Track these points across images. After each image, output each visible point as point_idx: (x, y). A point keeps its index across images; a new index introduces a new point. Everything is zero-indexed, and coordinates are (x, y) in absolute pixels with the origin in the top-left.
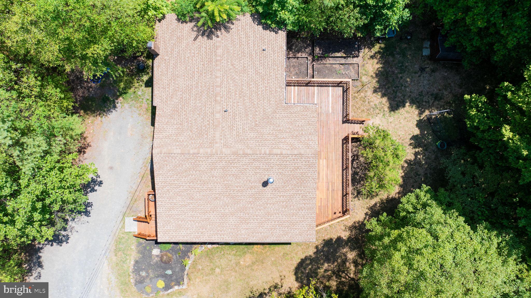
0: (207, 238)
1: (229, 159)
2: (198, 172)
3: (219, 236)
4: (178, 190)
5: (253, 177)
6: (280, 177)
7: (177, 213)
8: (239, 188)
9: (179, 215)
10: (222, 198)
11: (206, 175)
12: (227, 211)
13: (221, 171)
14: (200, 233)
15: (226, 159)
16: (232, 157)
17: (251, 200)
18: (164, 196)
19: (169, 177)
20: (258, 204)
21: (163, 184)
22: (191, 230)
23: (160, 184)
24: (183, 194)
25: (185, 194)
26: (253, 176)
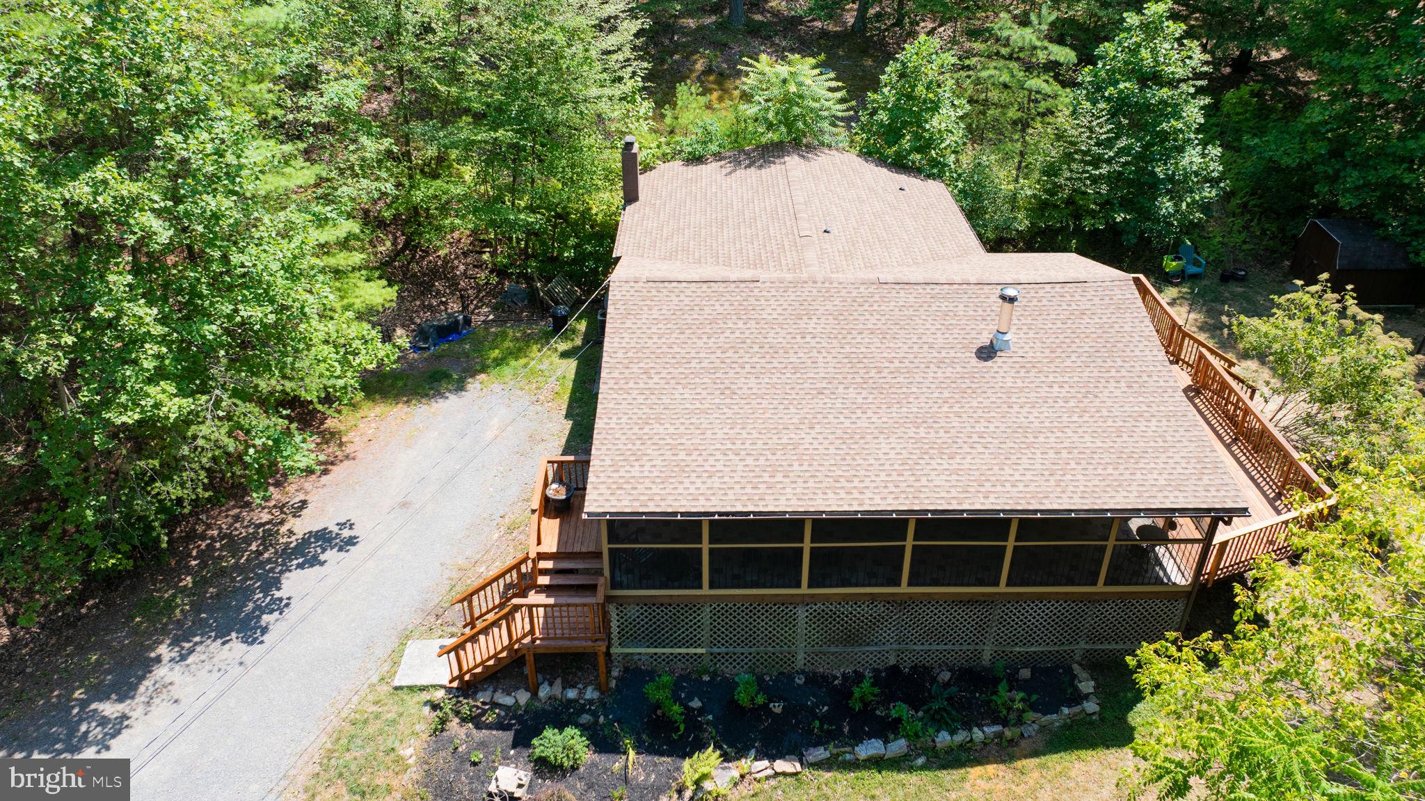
0: (794, 502)
1: (854, 294)
2: (752, 324)
3: (843, 495)
4: (681, 370)
5: (939, 335)
6: (1031, 335)
7: (671, 430)
8: (897, 364)
9: (681, 435)
10: (841, 390)
11: (779, 330)
12: (863, 423)
13: (831, 321)
14: (762, 486)
15: (843, 293)
16: (862, 290)
17: (946, 395)
18: (631, 385)
19: (655, 337)
20: (975, 404)
21: (630, 355)
22: (726, 479)
23: (620, 355)
24: (697, 380)
25: (705, 380)
26: (939, 333)
